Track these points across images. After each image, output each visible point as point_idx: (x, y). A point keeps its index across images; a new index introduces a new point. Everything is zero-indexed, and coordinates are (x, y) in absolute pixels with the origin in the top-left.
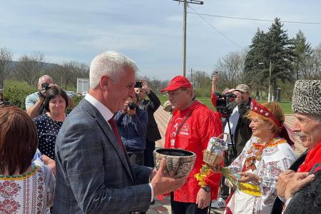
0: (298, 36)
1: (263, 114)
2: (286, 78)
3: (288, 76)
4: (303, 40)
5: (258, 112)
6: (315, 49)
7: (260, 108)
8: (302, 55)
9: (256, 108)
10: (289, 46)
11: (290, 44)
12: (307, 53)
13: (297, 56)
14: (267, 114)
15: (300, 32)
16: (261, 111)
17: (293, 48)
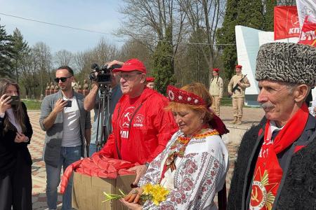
0: (15, 34)
1: (192, 102)
2: (7, 74)
3: (8, 73)
4: (21, 38)
5: (184, 101)
6: (33, 47)
7: (185, 96)
8: (20, 53)
9: (180, 97)
10: (8, 42)
11: (9, 40)
12: (25, 51)
13: (17, 53)
14: (196, 101)
15: (17, 30)
16: (189, 99)
17: (11, 45)
